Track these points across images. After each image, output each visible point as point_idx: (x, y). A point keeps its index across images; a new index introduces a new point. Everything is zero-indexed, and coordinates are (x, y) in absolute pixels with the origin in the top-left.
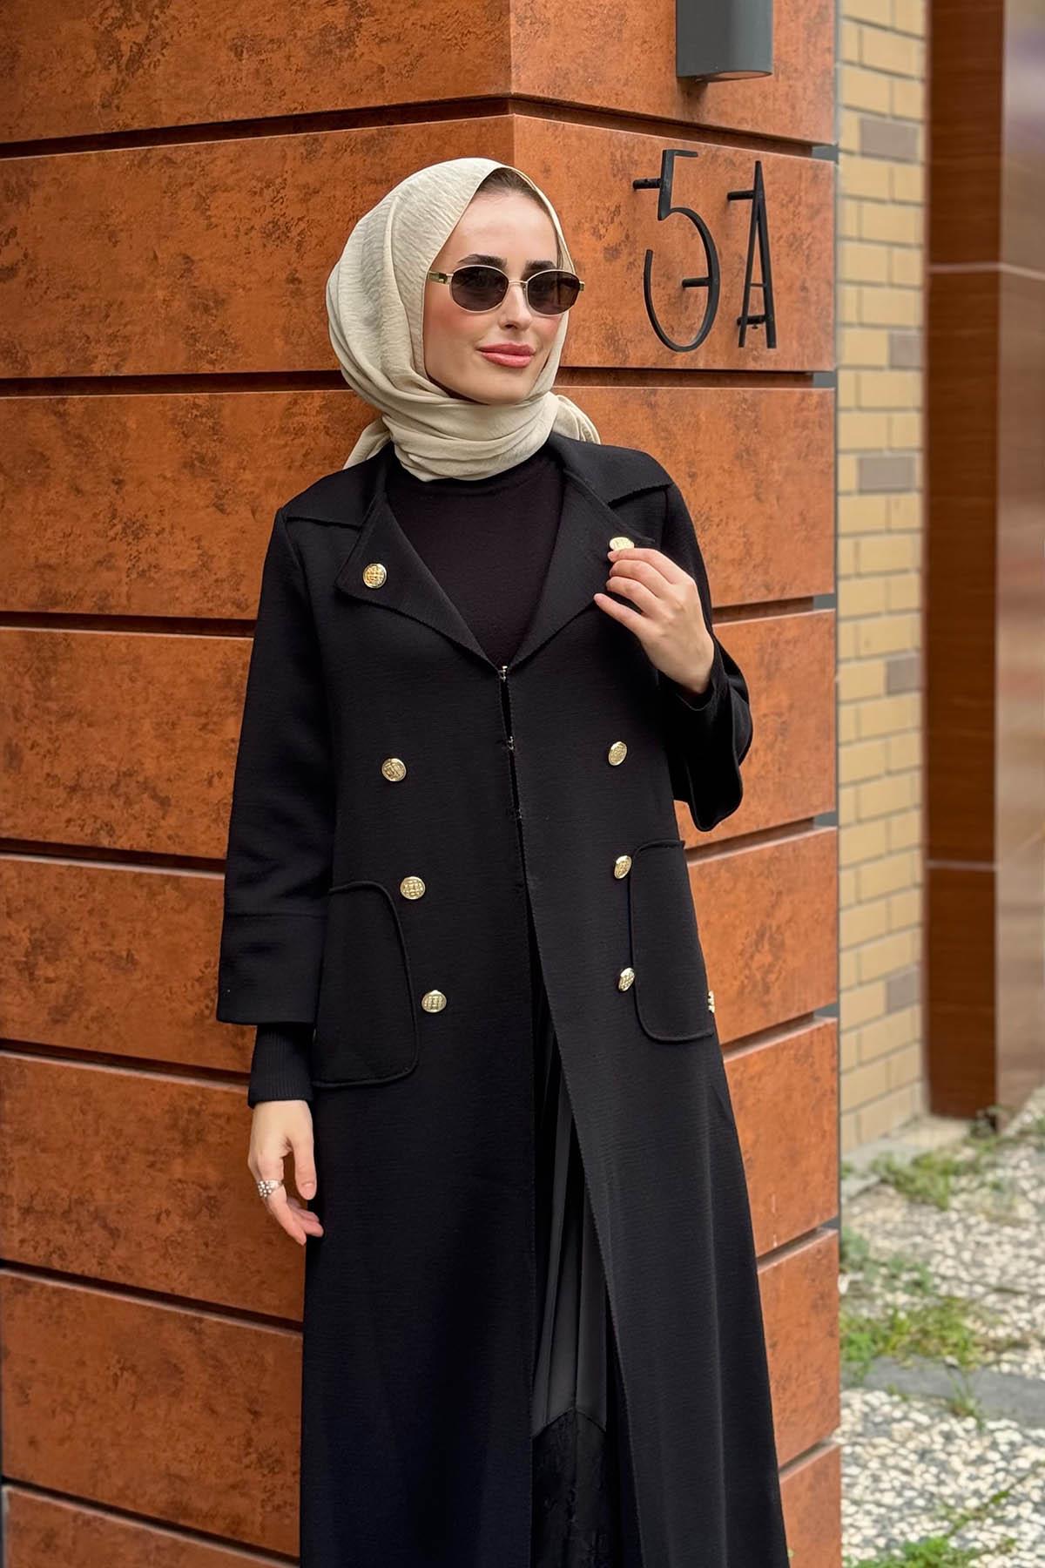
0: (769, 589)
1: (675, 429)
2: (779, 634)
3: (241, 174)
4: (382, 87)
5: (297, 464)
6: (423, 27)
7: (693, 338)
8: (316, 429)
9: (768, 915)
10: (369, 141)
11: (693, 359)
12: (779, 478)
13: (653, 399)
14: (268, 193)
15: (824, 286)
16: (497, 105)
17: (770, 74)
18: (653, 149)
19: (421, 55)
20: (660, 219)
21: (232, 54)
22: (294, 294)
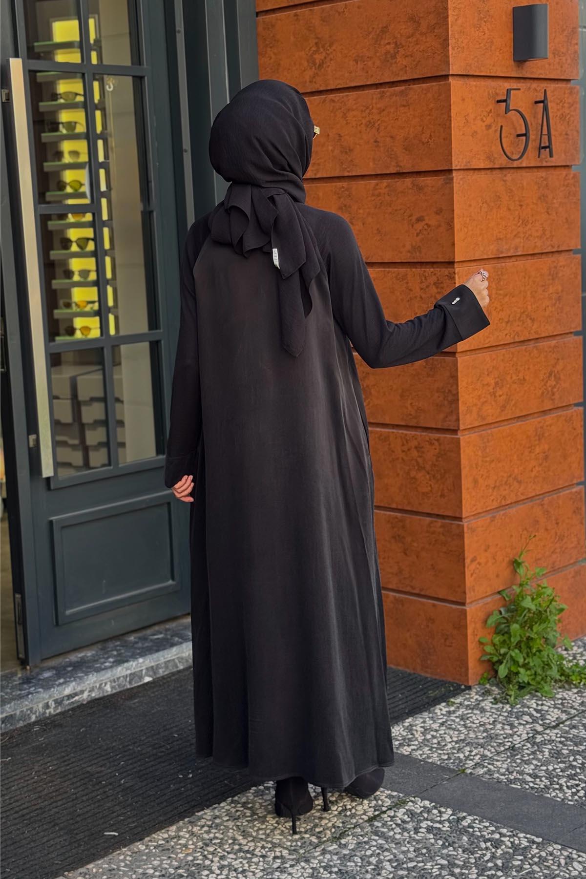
0: (553, 247)
1: (514, 189)
2: (558, 263)
3: (358, 105)
4: (406, 72)
5: (378, 207)
6: (420, 51)
7: (521, 154)
8: (384, 194)
9: (554, 366)
10: (402, 92)
11: (521, 163)
13: (505, 178)
14: (368, 111)
15: (576, 133)
16: (446, 77)
17: (547, 58)
18: (504, 88)
19: (419, 61)
20: (506, 113)
22: (377, 146)
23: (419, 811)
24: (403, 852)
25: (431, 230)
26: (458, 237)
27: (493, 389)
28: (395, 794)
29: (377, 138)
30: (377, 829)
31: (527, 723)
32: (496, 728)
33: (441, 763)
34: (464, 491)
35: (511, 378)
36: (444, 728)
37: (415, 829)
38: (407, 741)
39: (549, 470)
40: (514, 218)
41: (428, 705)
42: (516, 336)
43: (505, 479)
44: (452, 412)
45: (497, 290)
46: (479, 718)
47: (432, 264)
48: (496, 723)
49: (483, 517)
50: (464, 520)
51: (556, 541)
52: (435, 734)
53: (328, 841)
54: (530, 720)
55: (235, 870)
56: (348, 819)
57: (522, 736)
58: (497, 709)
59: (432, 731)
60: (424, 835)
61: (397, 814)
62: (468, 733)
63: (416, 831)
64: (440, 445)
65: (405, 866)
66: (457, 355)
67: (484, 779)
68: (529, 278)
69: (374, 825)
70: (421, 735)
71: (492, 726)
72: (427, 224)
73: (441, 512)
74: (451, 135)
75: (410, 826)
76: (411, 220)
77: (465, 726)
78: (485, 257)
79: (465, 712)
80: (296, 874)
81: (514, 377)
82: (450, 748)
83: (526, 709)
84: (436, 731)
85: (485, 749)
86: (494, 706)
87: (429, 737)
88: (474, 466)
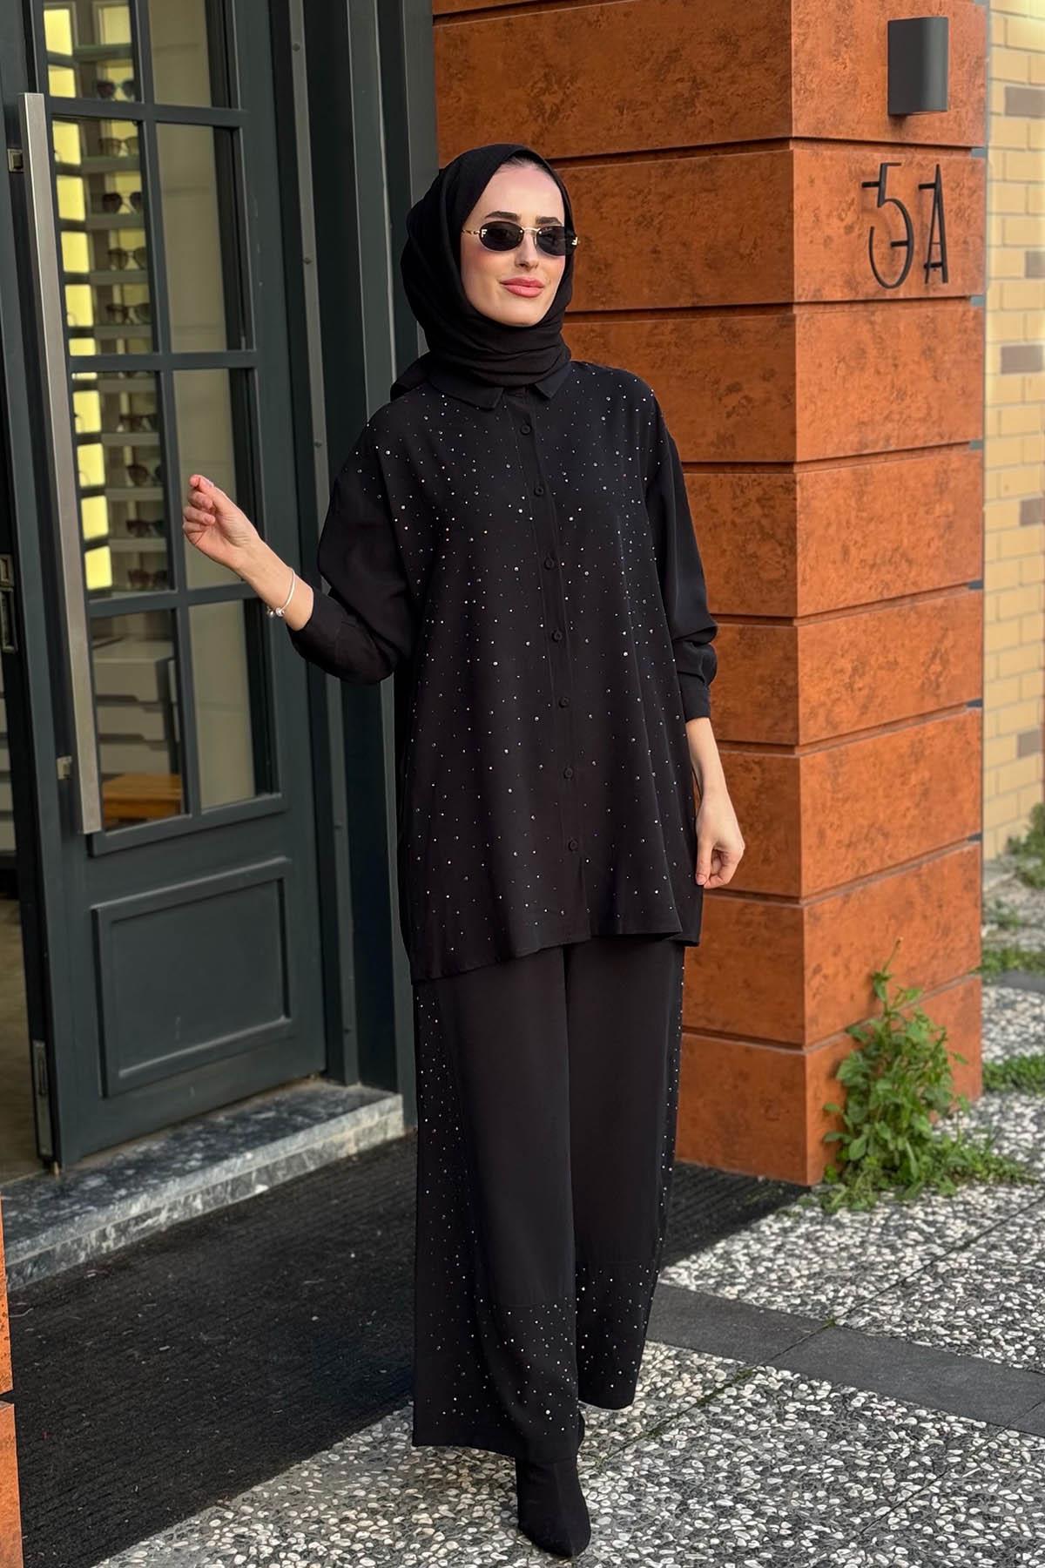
0: (942, 437)
2: (949, 465)
3: (623, 186)
5: (657, 365)
6: (738, 95)
7: (897, 278)
8: (669, 344)
9: (940, 641)
10: (704, 166)
11: (897, 292)
12: (948, 365)
13: (873, 318)
14: (640, 198)
15: (979, 241)
16: (783, 143)
17: (946, 110)
18: (874, 161)
19: (737, 113)
20: (879, 205)
21: (617, 111)
22: (656, 260)
23: (777, 1388)
24: (767, 1450)
25: (753, 407)
26: (802, 419)
27: (850, 678)
28: (730, 1361)
29: (657, 246)
30: (716, 1417)
31: (917, 1243)
32: (868, 1253)
33: (792, 1312)
34: (804, 851)
35: (877, 659)
36: (783, 1255)
37: (777, 1415)
38: (727, 1277)
39: (929, 814)
40: (885, 387)
41: (745, 1219)
42: (885, 591)
43: (865, 831)
44: (786, 715)
45: (859, 510)
46: (836, 1238)
47: (753, 466)
48: (867, 1245)
49: (830, 896)
50: (803, 902)
51: (937, 937)
52: (770, 1265)
53: (640, 1437)
54: (921, 1239)
55: (501, 1486)
56: (664, 1404)
57: (914, 1264)
58: (862, 1222)
59: (764, 1260)
60: (793, 1424)
61: (741, 1392)
62: (824, 1263)
63: (781, 1419)
64: (763, 771)
65: (776, 1470)
66: (796, 623)
67: (869, 1334)
68: (906, 490)
69: (709, 1412)
70: (748, 1267)
71: (859, 1251)
72: (746, 397)
73: (763, 889)
74: (791, 243)
75: (768, 1410)
76: (717, 389)
77: (816, 1251)
78: (842, 455)
79: (812, 1229)
80: (604, 1489)
81: (881, 659)
82: (802, 1287)
83: (909, 1222)
84: (771, 1260)
85: (857, 1287)
86: (855, 1218)
87: (761, 1270)
88: (819, 806)
